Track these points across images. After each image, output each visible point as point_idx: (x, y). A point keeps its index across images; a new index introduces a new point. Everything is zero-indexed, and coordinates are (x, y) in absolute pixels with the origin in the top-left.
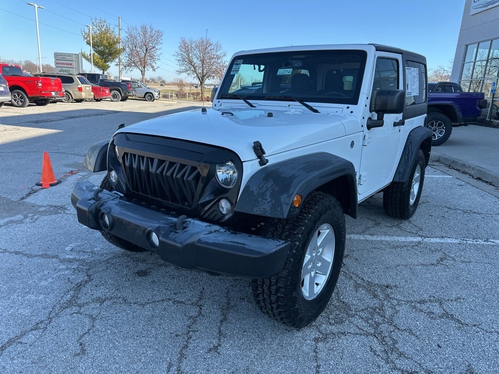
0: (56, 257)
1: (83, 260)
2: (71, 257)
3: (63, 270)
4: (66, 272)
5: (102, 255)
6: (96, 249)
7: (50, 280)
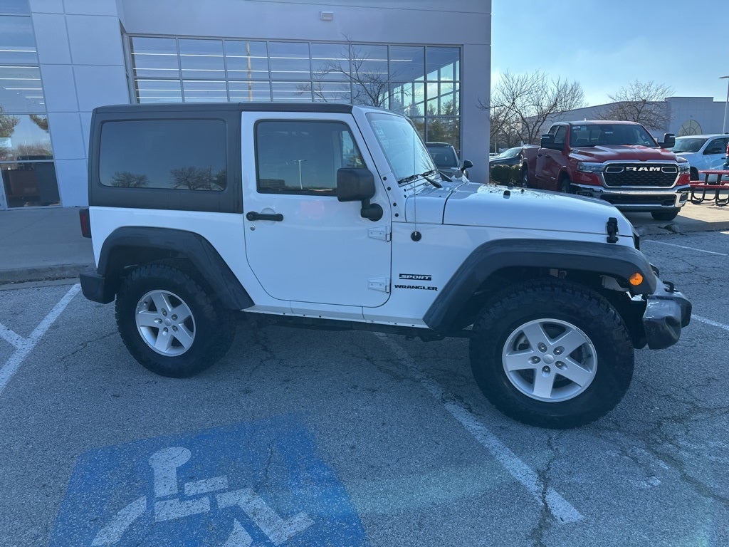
0: (685, 478)
1: (648, 448)
2: (662, 464)
3: (687, 450)
4: (685, 443)
5: (615, 441)
6: (613, 455)
7: (712, 444)
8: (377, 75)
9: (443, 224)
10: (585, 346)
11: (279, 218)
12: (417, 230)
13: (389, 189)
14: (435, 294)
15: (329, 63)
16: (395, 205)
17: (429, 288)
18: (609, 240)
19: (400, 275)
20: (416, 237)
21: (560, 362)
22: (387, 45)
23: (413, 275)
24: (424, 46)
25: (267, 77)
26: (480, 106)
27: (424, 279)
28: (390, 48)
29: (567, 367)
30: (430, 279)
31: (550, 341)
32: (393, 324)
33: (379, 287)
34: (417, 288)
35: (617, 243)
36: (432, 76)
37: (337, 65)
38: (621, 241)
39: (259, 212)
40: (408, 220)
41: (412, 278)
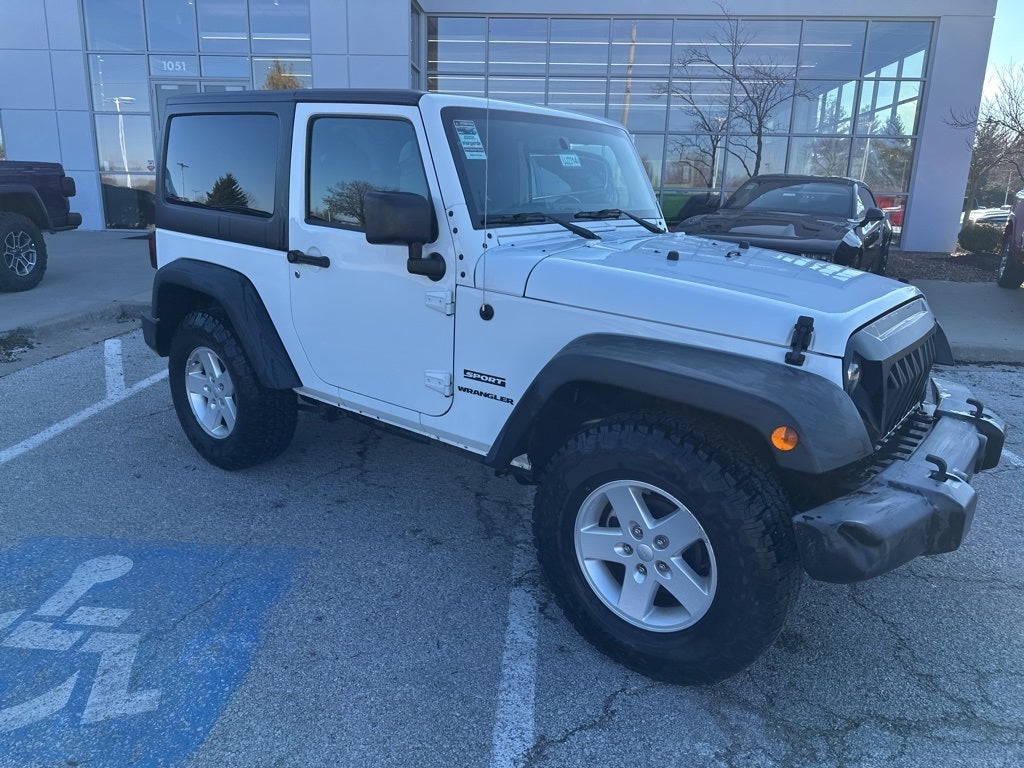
8: (770, 68)
9: (524, 296)
10: (701, 542)
11: (324, 262)
12: (487, 302)
13: (455, 231)
14: (510, 409)
15: (694, 50)
16: (461, 257)
17: (502, 399)
18: (789, 358)
19: (466, 371)
20: (487, 313)
21: (662, 563)
22: (799, 19)
23: (481, 375)
24: (865, 19)
25: (605, 72)
26: (953, 121)
27: (496, 383)
28: (805, 22)
29: (672, 576)
30: (503, 384)
31: (649, 521)
32: (462, 446)
33: (438, 385)
34: (486, 395)
35: (803, 368)
36: (889, 71)
37: (704, 52)
38: (813, 364)
39: (304, 250)
40: (479, 283)
41: (479, 379)
